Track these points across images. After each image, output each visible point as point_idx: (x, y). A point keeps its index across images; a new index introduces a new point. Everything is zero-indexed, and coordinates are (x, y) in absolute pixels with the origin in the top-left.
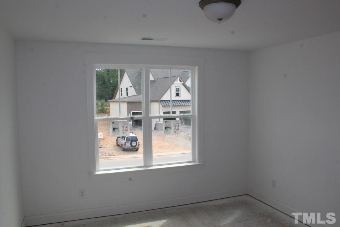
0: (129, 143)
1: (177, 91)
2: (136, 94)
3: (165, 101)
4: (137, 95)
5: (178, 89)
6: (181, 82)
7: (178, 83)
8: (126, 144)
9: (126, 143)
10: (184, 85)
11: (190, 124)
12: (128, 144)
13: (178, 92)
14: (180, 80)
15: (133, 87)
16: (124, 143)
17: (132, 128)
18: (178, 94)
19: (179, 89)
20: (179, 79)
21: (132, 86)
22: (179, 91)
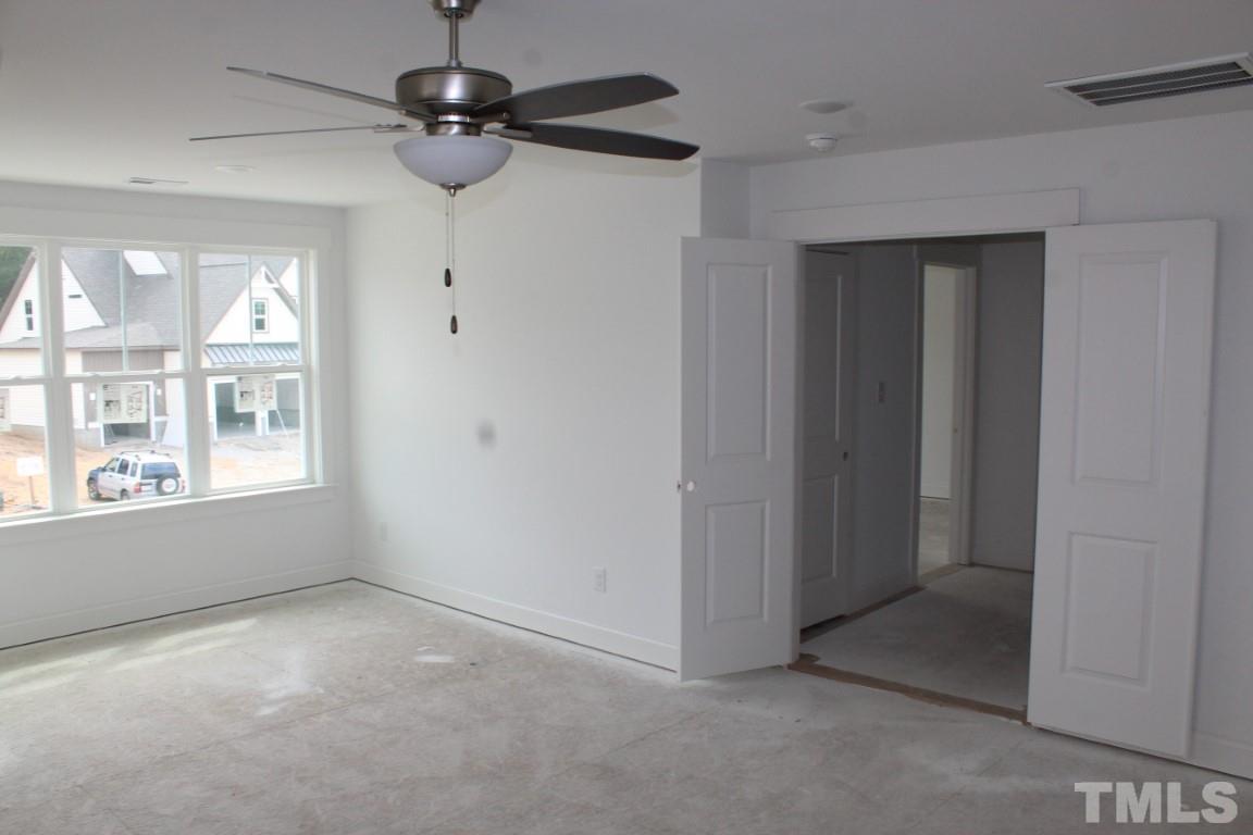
0: (150, 484)
1: (257, 313)
2: (102, 324)
3: (219, 346)
4: (107, 326)
5: (260, 309)
6: (270, 281)
7: (261, 288)
8: (143, 488)
9: (141, 484)
10: (280, 292)
11: (297, 425)
12: (149, 488)
13: (260, 317)
14: (267, 277)
15: (84, 297)
16: (137, 485)
17: (103, 445)
18: (260, 325)
19: (263, 306)
20: (263, 274)
21: (79, 291)
22: (263, 312)
